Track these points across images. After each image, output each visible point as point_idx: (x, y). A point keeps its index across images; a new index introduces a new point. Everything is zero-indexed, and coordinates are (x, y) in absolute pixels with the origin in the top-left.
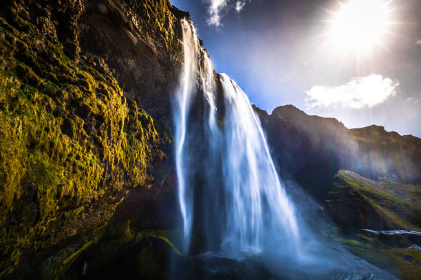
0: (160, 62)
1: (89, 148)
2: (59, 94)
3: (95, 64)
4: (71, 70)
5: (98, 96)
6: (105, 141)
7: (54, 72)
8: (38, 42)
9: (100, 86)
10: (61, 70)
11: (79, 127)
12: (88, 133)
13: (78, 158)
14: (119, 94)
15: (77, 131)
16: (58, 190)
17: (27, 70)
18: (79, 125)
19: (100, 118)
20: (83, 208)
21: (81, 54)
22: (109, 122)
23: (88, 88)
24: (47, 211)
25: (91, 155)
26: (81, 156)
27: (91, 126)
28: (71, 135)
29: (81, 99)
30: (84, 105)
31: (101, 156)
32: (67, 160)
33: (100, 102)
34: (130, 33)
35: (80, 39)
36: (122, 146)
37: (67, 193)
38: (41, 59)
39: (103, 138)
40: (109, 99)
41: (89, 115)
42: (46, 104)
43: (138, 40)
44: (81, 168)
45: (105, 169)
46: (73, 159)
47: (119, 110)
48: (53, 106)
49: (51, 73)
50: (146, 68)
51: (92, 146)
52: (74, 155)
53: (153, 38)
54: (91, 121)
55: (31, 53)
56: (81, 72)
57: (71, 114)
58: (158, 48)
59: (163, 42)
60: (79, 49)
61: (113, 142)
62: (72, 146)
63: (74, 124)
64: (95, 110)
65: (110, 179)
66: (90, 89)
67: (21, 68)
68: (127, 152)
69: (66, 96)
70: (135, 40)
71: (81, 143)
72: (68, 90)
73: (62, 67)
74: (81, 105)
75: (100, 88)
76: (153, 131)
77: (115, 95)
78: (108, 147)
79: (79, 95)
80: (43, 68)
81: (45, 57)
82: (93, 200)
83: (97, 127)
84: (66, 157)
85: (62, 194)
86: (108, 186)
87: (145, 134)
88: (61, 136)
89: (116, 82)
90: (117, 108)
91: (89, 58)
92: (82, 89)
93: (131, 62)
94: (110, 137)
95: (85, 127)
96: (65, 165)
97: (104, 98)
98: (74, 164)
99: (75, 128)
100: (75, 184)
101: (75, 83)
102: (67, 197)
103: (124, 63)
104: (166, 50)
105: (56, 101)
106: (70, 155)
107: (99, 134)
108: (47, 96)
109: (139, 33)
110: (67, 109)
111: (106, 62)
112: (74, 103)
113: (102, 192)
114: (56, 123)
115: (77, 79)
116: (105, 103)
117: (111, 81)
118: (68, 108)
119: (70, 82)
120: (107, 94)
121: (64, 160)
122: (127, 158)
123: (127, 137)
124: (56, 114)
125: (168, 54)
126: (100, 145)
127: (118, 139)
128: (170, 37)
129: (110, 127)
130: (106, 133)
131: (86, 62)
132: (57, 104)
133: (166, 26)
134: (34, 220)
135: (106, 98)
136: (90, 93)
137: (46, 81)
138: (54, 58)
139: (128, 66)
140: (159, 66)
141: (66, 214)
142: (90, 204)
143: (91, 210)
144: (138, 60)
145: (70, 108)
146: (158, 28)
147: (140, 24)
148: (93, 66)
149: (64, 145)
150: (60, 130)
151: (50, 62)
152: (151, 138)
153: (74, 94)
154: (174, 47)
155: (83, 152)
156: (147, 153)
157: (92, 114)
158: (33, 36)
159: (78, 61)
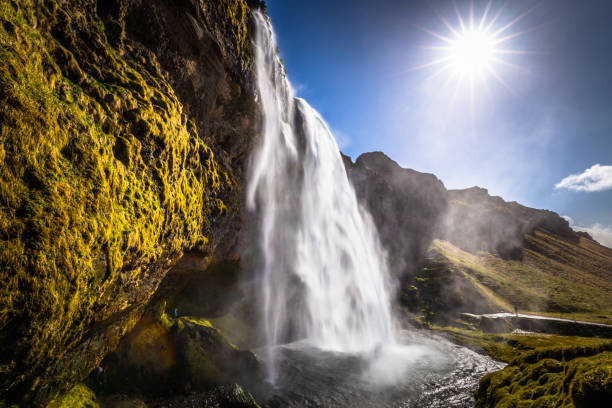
0: (227, 69)
1: (147, 184)
2: (109, 99)
3: (144, 60)
4: (119, 66)
5: (157, 110)
6: (166, 177)
7: (97, 65)
8: (79, 15)
9: (156, 93)
10: (107, 64)
11: (136, 153)
12: (146, 162)
13: (137, 196)
14: (178, 110)
15: (134, 158)
16: (124, 237)
17: (70, 57)
18: (136, 148)
19: (160, 142)
20: (139, 269)
21: (126, 42)
22: (171, 150)
23: (143, 96)
24: (117, 266)
25: (151, 194)
26: (140, 193)
27: (149, 152)
28: (126, 163)
29: (137, 111)
30: (141, 120)
31: (162, 198)
32: (126, 198)
33: (159, 119)
34: (195, 21)
35: (126, 19)
36: (182, 188)
37: (133, 245)
38: (82, 42)
39: (164, 171)
40: (170, 116)
41: (148, 136)
42: (95, 111)
43: (205, 34)
44: (144, 212)
45: (165, 217)
46: (132, 196)
47: (181, 133)
48: (103, 116)
49: (95, 66)
50: (207, 75)
51: (151, 183)
52: (133, 193)
53: (222, 32)
54: (150, 144)
55: (69, 32)
56: (130, 70)
57: (125, 132)
58: (228, 49)
59: (234, 41)
60: (123, 34)
61: (174, 180)
62: (128, 178)
63: (131, 147)
64: (154, 130)
65: (169, 232)
66: (146, 98)
67: (62, 52)
68: (187, 197)
69: (118, 103)
70: (200, 33)
71: (138, 176)
72: (119, 95)
73: (109, 59)
74: (138, 120)
75: (156, 98)
76: (212, 170)
77: (175, 110)
78: (169, 186)
79: (134, 104)
80: (84, 57)
81: (88, 39)
82: (152, 260)
83: (157, 154)
84: (123, 194)
85: (129, 245)
86: (166, 242)
87: (204, 174)
88: (115, 163)
89: (173, 92)
90: (179, 130)
91: (136, 50)
92: (135, 96)
93: (191, 65)
94: (171, 172)
95: (143, 153)
96: (124, 206)
97: (163, 113)
98: (135, 205)
99: (131, 153)
100: (141, 233)
101: (126, 86)
102: (133, 250)
103: (183, 65)
104: (236, 52)
105: (106, 109)
106: (128, 191)
107: (159, 165)
108: (94, 100)
109: (206, 24)
110: (119, 123)
111: (158, 60)
112: (128, 115)
113: (160, 251)
114: (108, 143)
115: (128, 80)
116: (165, 120)
117: (166, 90)
118: (121, 122)
119: (119, 83)
120: (167, 109)
121: (121, 196)
122: (188, 204)
123: (187, 176)
124: (106, 129)
125: (239, 59)
126: (160, 183)
127: (179, 176)
128: (242, 35)
129: (171, 158)
130: (167, 165)
131: (132, 55)
132: (108, 114)
133: (238, 17)
134: (103, 275)
135: (166, 115)
136: (146, 102)
137: (89, 77)
138: (98, 43)
139: (186, 70)
140: (225, 75)
141: (122, 275)
142: (148, 265)
143: (146, 275)
144: (198, 63)
145: (124, 123)
146: (230, 19)
147: (208, 10)
148: (141, 63)
149: (120, 176)
150: (112, 152)
151: (93, 48)
152: (210, 180)
153: (128, 101)
154: (246, 51)
155: (141, 188)
156: (205, 202)
157: (152, 134)
158: (73, 5)
159: (122, 53)
